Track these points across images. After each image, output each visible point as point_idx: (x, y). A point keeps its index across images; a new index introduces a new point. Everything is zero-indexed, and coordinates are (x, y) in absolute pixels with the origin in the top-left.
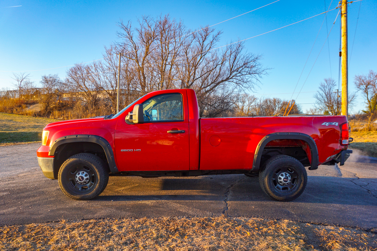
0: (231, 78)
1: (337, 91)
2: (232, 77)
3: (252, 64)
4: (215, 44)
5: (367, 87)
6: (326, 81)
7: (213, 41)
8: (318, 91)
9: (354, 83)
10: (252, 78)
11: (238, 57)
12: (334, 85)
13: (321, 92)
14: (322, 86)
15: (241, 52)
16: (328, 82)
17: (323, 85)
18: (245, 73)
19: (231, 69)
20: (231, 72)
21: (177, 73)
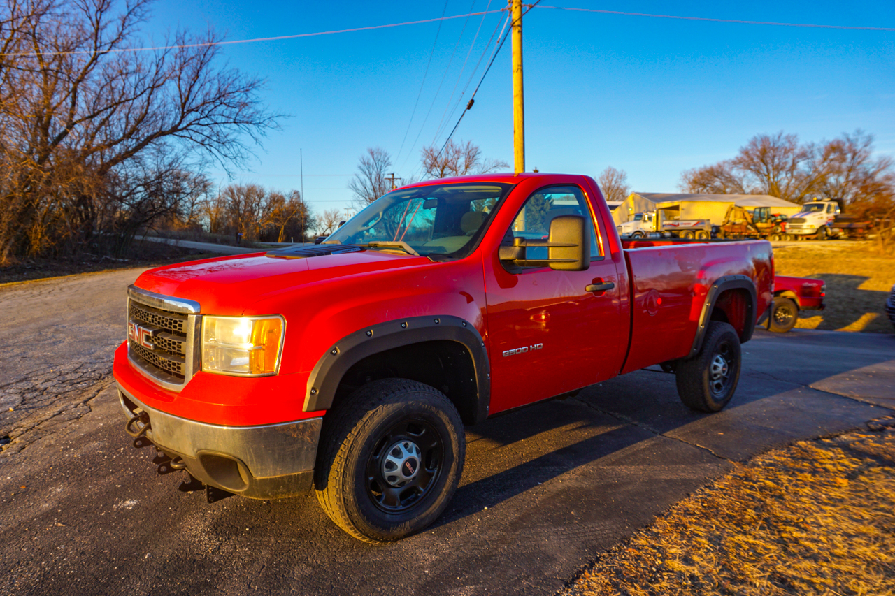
0: (185, 128)
1: (391, 176)
2: (188, 125)
3: (239, 97)
4: (134, 27)
5: (442, 171)
6: (372, 153)
7: (130, 16)
8: (356, 175)
9: (422, 163)
10: (242, 136)
11: (202, 75)
12: (387, 163)
13: (363, 177)
14: (364, 163)
15: (210, 63)
16: (375, 156)
17: (366, 161)
18: (224, 120)
19: (183, 105)
20: (183, 113)
21: (10, 96)
